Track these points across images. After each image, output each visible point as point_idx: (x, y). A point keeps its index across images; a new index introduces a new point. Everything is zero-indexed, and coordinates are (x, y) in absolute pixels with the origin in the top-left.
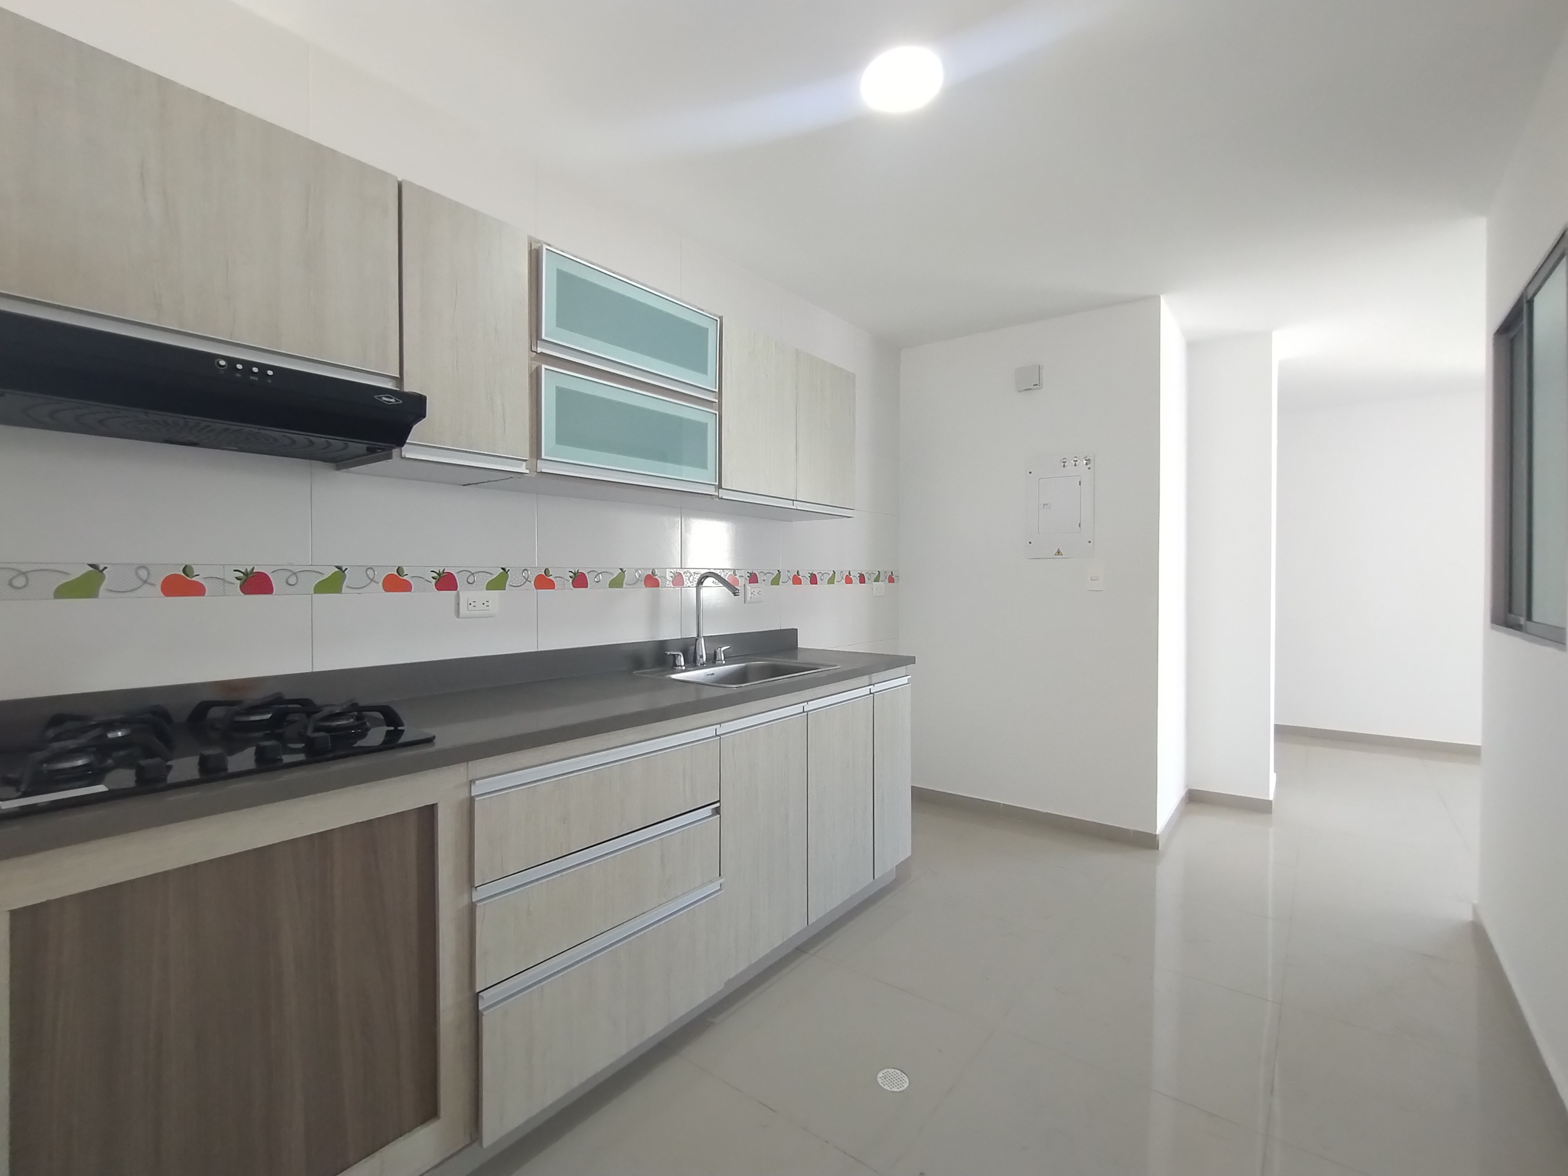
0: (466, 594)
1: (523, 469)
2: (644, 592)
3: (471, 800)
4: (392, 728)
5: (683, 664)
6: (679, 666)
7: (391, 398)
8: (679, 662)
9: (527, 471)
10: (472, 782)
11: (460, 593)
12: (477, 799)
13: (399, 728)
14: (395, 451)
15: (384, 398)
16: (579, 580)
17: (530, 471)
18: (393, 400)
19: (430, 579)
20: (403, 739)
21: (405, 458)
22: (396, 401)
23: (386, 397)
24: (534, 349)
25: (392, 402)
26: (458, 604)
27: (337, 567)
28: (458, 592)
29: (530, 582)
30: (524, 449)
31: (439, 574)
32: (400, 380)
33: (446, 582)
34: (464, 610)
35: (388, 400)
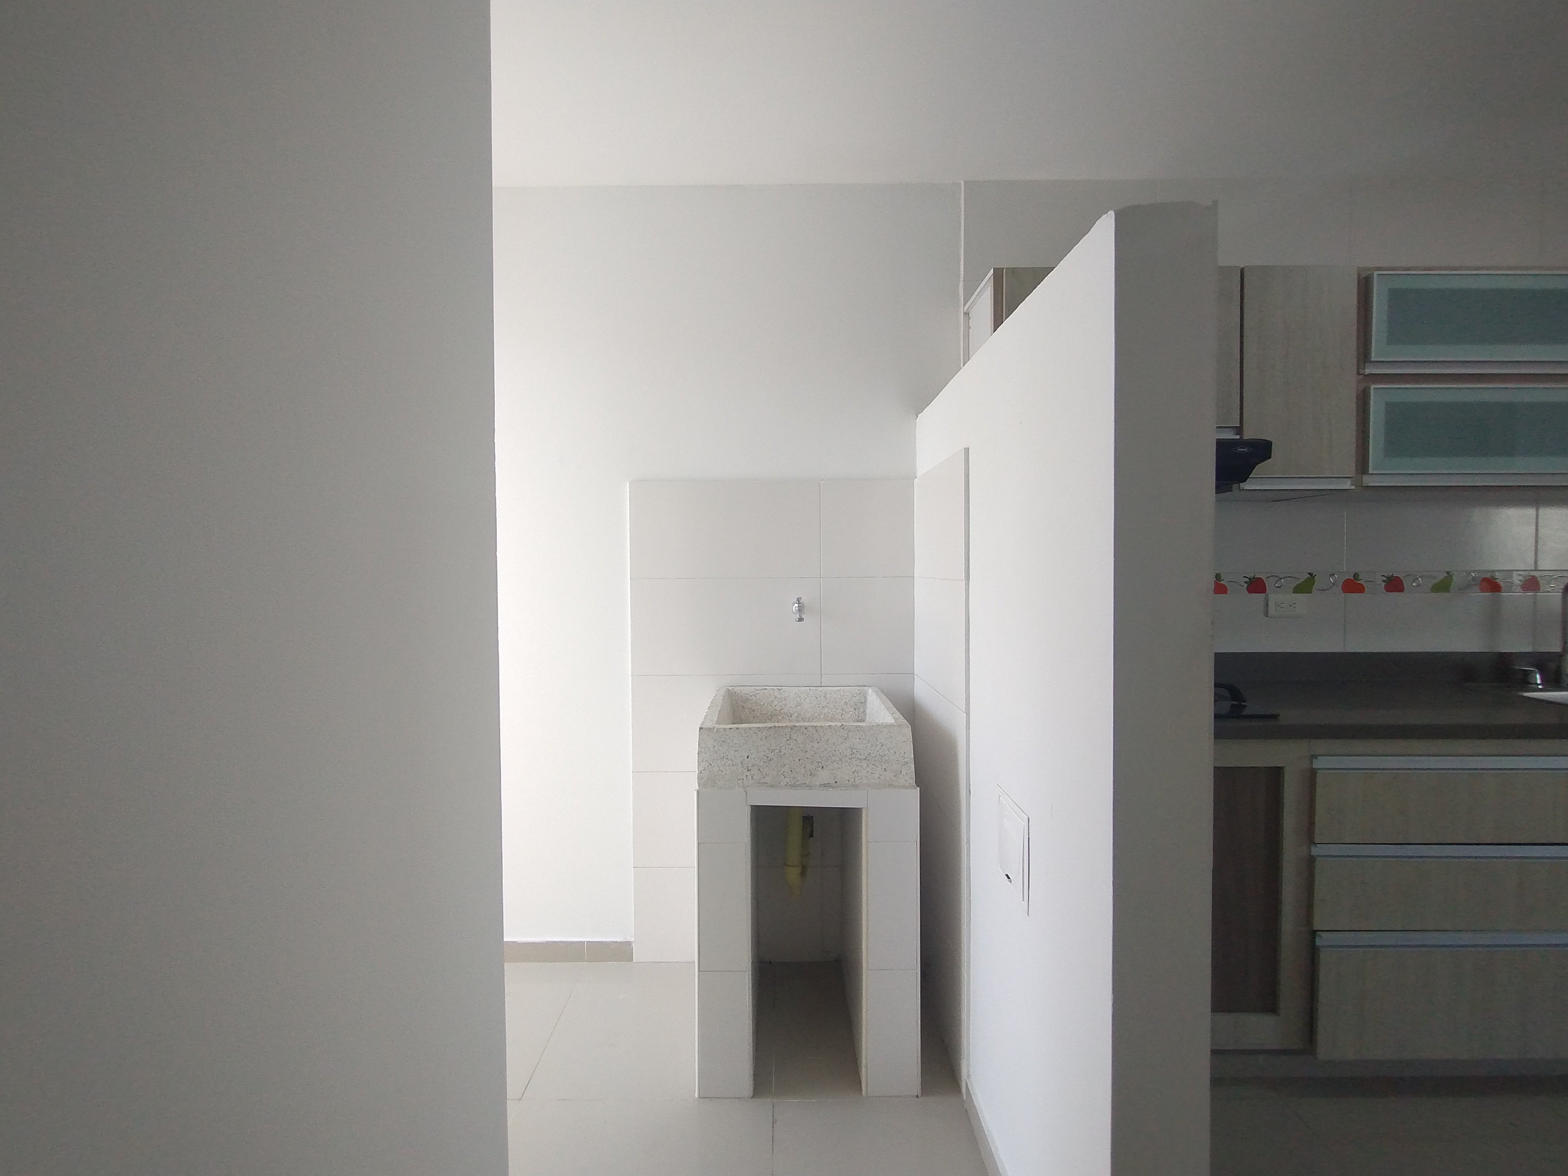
0: (1274, 597)
1: (1347, 485)
2: (1479, 597)
3: (1313, 773)
4: (1236, 703)
5: (1539, 682)
6: (1533, 684)
8: (1534, 680)
9: (1353, 487)
10: (1314, 757)
11: (1269, 595)
12: (1319, 771)
13: (1242, 704)
14: (1235, 486)
16: (1394, 585)
17: (1356, 486)
19: (1243, 583)
20: (1245, 712)
21: (1243, 490)
22: (1248, 449)
23: (1241, 448)
24: (1361, 371)
26: (1267, 605)
28: (1267, 594)
29: (1338, 586)
30: (1350, 468)
31: (1250, 579)
32: (1239, 430)
33: (1256, 586)
34: (1272, 610)
35: (1244, 450)
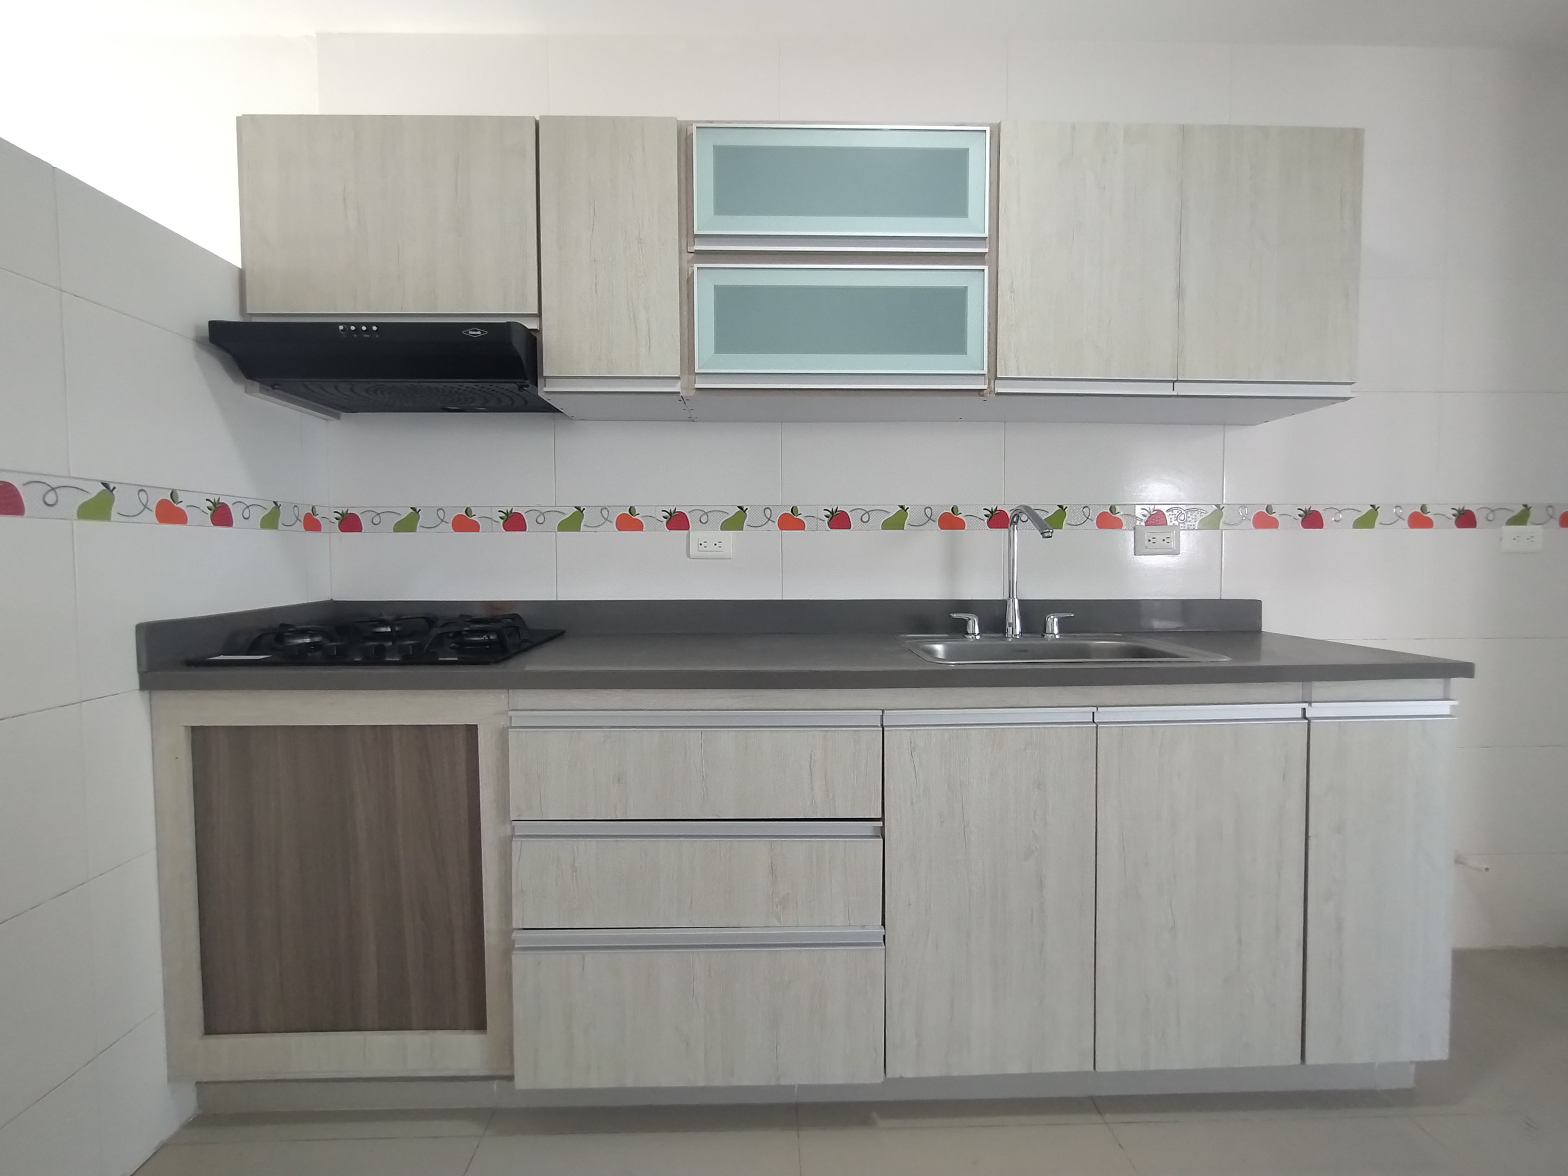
0: (696, 534)
1: (676, 388)
2: (935, 535)
5: (977, 631)
6: (971, 634)
7: (477, 331)
8: (972, 629)
9: (681, 390)
12: (510, 730)
15: (471, 332)
17: (684, 389)
18: (479, 333)
19: (661, 518)
22: (482, 332)
23: (473, 331)
25: (478, 335)
26: (687, 543)
27: (576, 507)
28: (689, 532)
30: (674, 366)
31: (670, 513)
32: (539, 316)
34: (693, 551)
35: (474, 333)
